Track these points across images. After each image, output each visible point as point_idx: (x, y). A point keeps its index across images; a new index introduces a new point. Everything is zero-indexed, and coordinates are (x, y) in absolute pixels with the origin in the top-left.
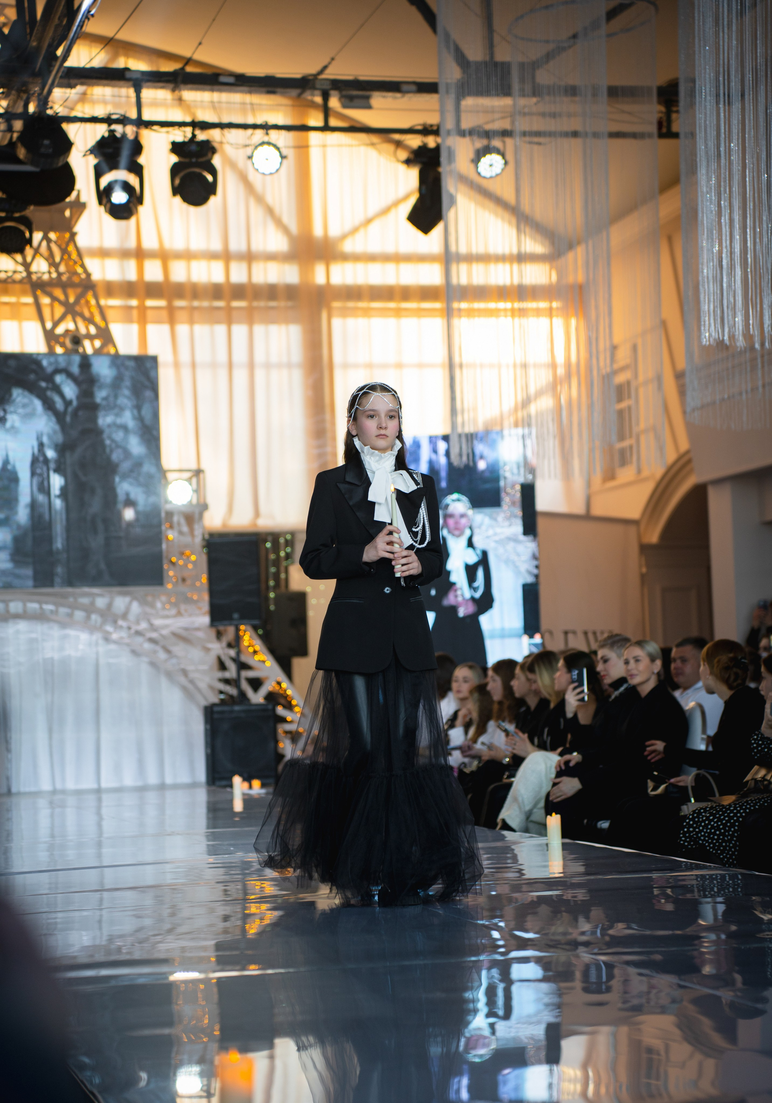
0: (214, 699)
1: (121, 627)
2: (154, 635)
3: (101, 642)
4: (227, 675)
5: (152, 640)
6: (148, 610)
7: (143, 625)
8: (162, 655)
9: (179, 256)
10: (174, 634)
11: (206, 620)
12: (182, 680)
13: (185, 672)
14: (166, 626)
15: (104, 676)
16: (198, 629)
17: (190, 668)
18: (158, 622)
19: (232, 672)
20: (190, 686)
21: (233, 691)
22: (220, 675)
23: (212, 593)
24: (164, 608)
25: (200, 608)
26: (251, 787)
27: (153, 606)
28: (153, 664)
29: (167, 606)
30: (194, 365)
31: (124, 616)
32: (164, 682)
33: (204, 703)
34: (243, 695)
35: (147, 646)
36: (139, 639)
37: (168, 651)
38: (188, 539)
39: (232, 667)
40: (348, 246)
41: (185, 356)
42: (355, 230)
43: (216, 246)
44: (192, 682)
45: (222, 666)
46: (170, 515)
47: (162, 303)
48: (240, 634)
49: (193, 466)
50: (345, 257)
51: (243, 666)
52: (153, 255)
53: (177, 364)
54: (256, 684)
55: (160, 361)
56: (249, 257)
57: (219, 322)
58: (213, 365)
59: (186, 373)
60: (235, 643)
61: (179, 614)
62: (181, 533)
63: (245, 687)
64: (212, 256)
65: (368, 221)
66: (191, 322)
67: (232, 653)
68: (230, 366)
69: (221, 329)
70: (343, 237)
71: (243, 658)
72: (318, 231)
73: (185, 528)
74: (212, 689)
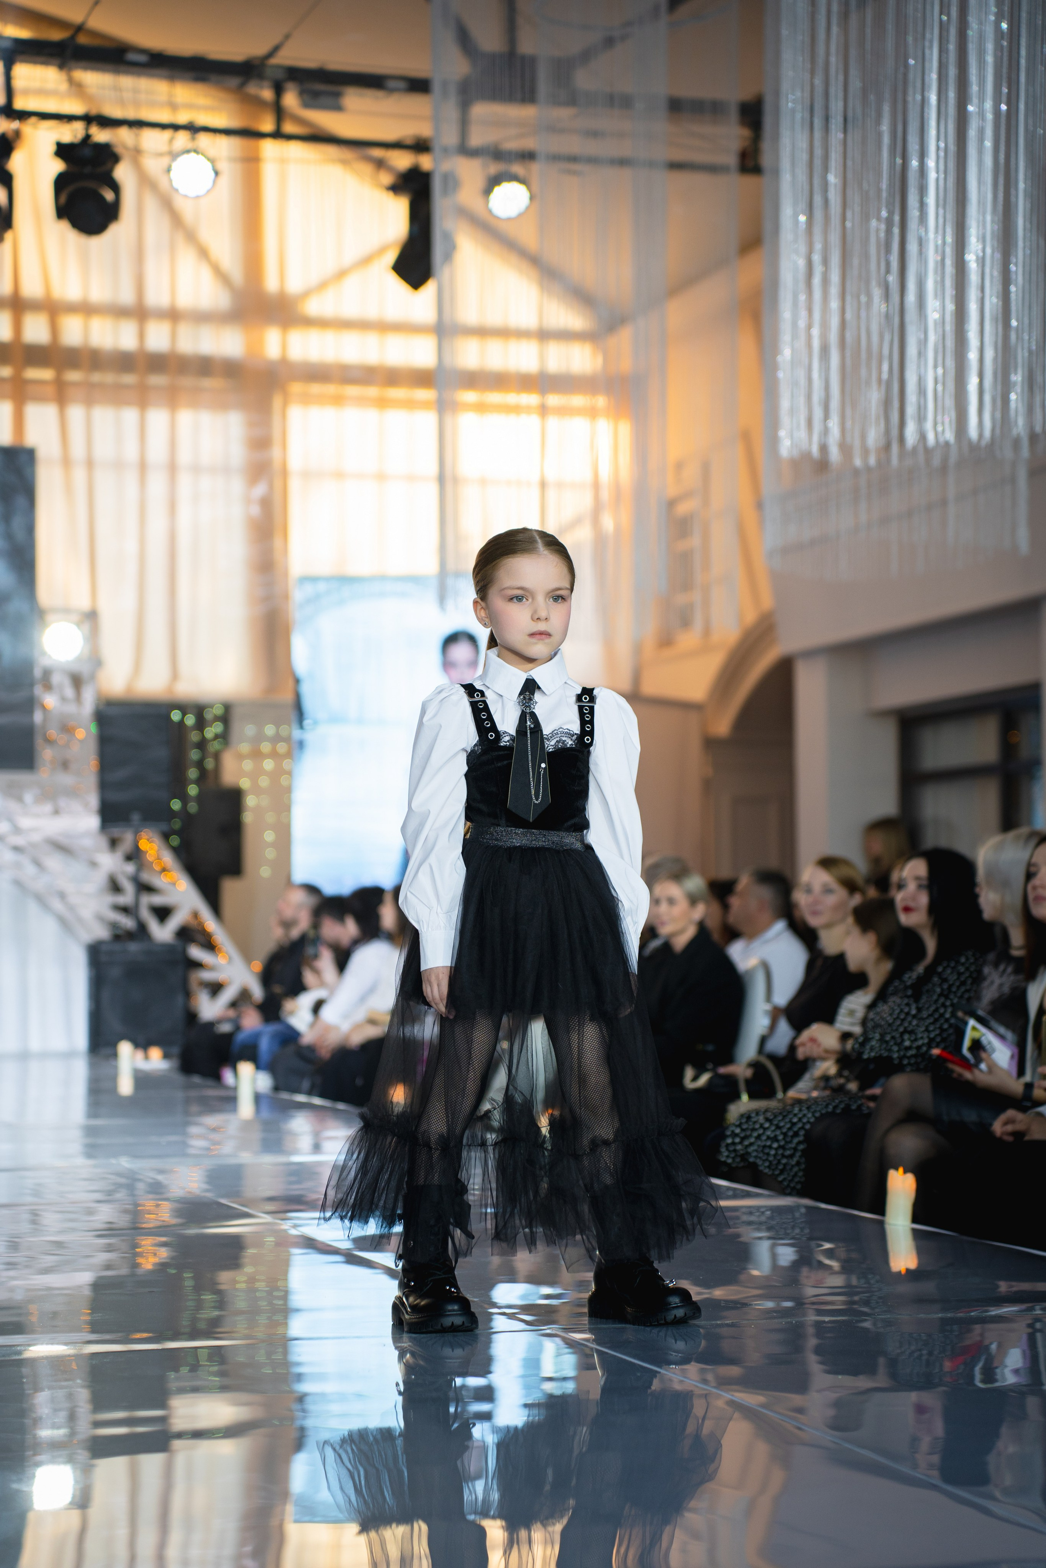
0: (103, 934)
2: (19, 841)
4: (121, 900)
5: (17, 849)
6: (13, 805)
8: (30, 870)
9: (73, 309)
10: (49, 841)
11: (92, 822)
12: (57, 905)
13: (62, 895)
14: (37, 829)
16: (82, 835)
17: (70, 889)
18: (25, 822)
19: (127, 898)
20: (67, 914)
21: (129, 923)
22: (112, 899)
23: (104, 786)
24: (36, 804)
25: (86, 805)
26: (147, 1057)
27: (20, 800)
28: (17, 883)
29: (40, 801)
30: (90, 464)
32: (33, 908)
33: (88, 939)
34: (142, 930)
35: (9, 856)
37: (38, 863)
38: (71, 709)
39: (129, 888)
40: (313, 307)
41: (78, 450)
42: (322, 286)
43: (127, 297)
44: (71, 908)
45: (115, 887)
46: (47, 673)
47: (46, 374)
48: (144, 845)
49: (84, 604)
50: (309, 322)
51: (144, 888)
52: (35, 306)
53: (66, 462)
54: (163, 913)
55: (42, 454)
56: (173, 315)
57: (127, 403)
58: (118, 465)
59: (79, 475)
60: (134, 856)
61: (56, 812)
62: (63, 699)
63: (146, 915)
64: (119, 312)
65: (341, 274)
66: (89, 402)
67: (130, 868)
68: (143, 467)
69: (130, 415)
70: (306, 294)
71: (146, 877)
72: (271, 284)
73: (69, 692)
74: (100, 918)
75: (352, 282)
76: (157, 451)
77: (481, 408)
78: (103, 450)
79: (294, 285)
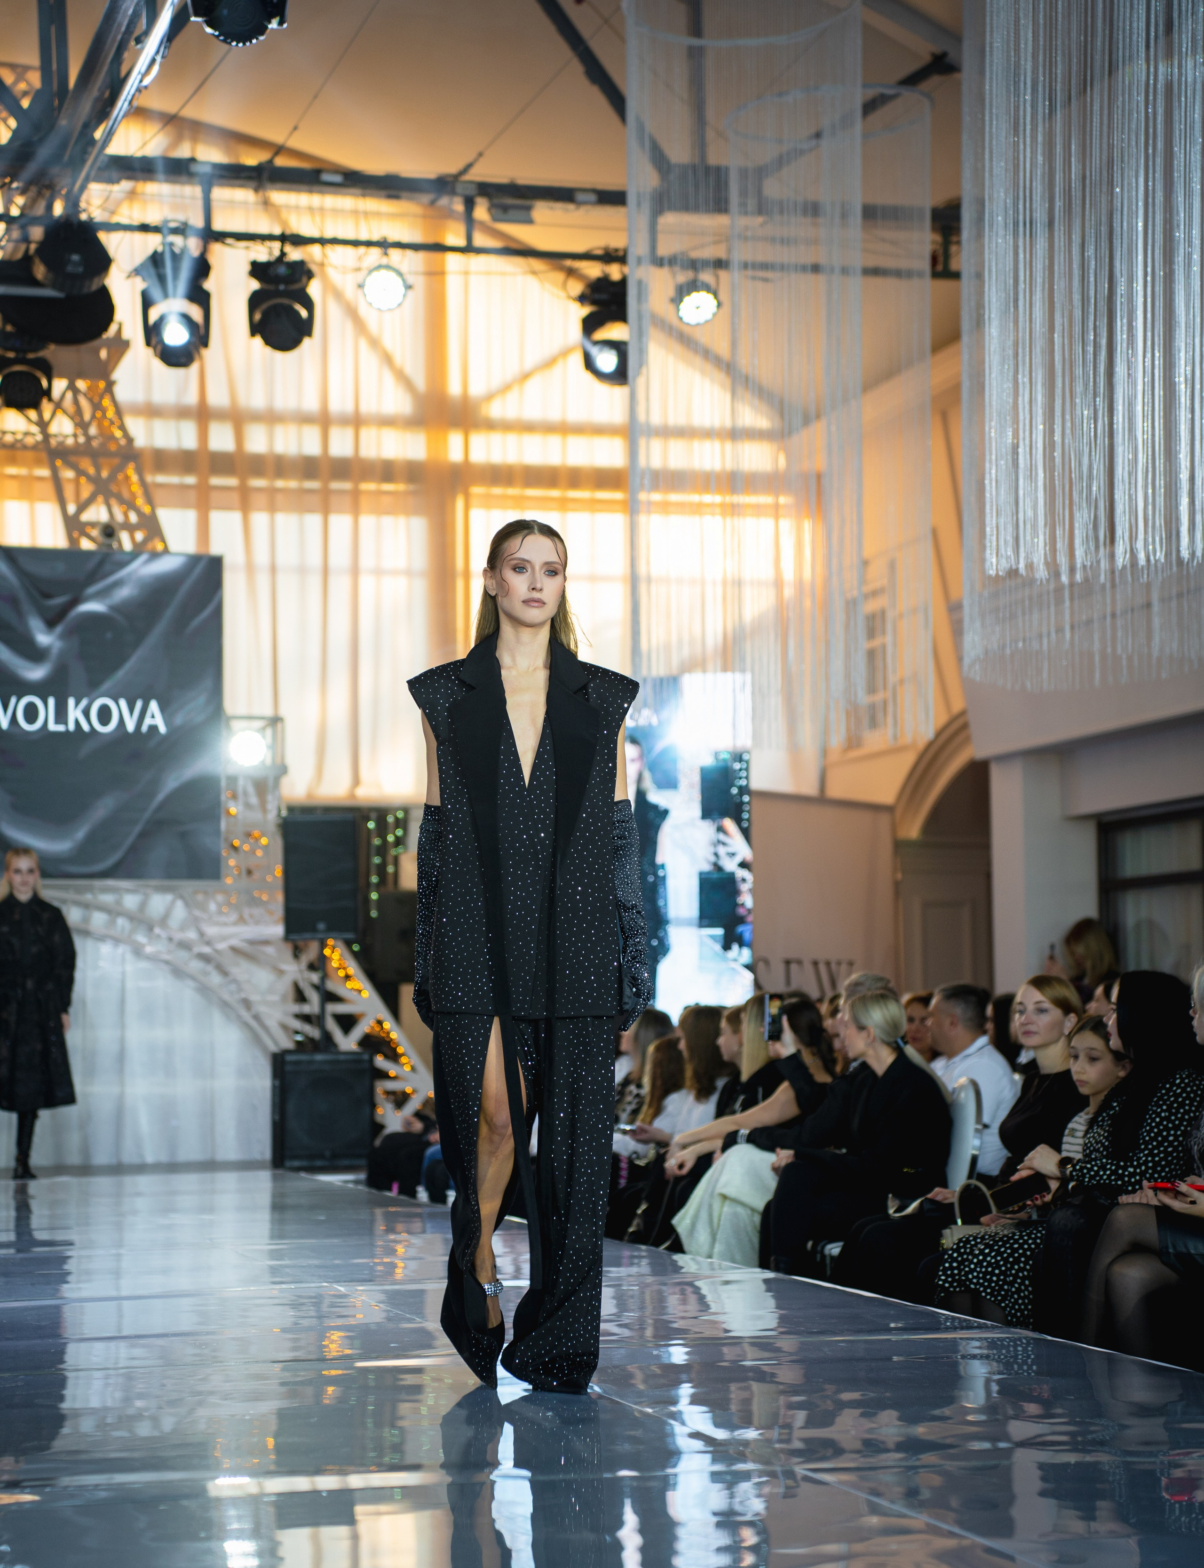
0: (288, 1044)
1: (159, 936)
2: (206, 950)
3: (129, 956)
4: (306, 1009)
5: (202, 957)
6: (197, 913)
7: (192, 935)
8: (215, 979)
9: (257, 417)
10: (234, 950)
11: (278, 930)
12: (244, 1014)
13: (247, 1004)
14: (224, 938)
15: (133, 1006)
16: (266, 942)
17: (254, 998)
18: (211, 931)
19: (313, 1006)
20: (254, 1024)
21: (314, 1033)
22: (296, 1008)
23: (289, 891)
24: (220, 912)
25: (271, 913)
27: (203, 908)
28: (204, 990)
29: (225, 909)
30: (273, 569)
31: (164, 921)
32: (217, 1017)
33: (273, 1048)
34: (328, 1037)
35: (196, 965)
36: (183, 954)
37: (224, 973)
38: (257, 816)
39: (314, 997)
40: (496, 410)
41: (262, 556)
42: (506, 388)
43: (311, 404)
44: (257, 1017)
45: (300, 997)
46: (233, 780)
47: (232, 482)
48: (327, 952)
49: (268, 712)
50: (491, 425)
51: (330, 997)
52: (221, 415)
53: (250, 568)
54: (347, 1022)
55: (227, 563)
56: (356, 421)
57: (311, 510)
58: (302, 570)
59: (263, 581)
60: (319, 965)
61: (241, 920)
62: (248, 806)
63: (332, 1026)
64: (304, 419)
65: (525, 376)
66: (272, 508)
67: (315, 977)
68: (326, 571)
69: (314, 520)
70: (490, 397)
71: (331, 986)
72: (454, 388)
73: (254, 800)
74: (284, 1027)
75: (533, 385)
76: (340, 556)
77: (665, 508)
78: (286, 556)
79: (476, 390)
